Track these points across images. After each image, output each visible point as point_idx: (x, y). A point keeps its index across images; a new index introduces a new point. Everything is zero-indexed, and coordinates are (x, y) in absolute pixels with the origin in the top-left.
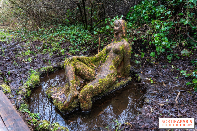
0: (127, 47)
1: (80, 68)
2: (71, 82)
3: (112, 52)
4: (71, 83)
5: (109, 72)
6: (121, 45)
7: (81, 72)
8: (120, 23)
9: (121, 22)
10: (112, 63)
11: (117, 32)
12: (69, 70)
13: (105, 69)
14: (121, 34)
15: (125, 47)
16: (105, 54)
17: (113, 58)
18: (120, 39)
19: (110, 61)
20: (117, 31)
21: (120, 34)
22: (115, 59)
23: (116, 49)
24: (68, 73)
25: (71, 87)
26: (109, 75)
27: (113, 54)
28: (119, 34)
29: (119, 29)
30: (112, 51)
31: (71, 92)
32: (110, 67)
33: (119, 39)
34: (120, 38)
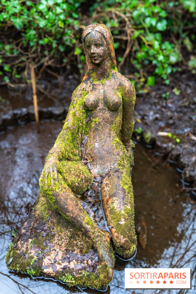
0: (131, 91)
1: (73, 179)
2: (87, 223)
3: (103, 109)
4: (87, 226)
5: (118, 157)
6: (116, 87)
7: (77, 184)
8: (104, 37)
9: (105, 34)
10: (113, 134)
11: (100, 59)
12: (66, 199)
13: (109, 153)
14: (108, 60)
15: (128, 91)
16: (85, 115)
17: (112, 123)
18: (109, 74)
19: (107, 130)
20: (100, 56)
21: (107, 63)
22: (115, 124)
23: (117, 103)
24: (70, 209)
25: (94, 233)
26: (119, 162)
27: (107, 114)
28: (105, 62)
29: (104, 51)
30: (101, 106)
31: (100, 242)
32: (115, 145)
33: (107, 74)
34: (108, 70)
